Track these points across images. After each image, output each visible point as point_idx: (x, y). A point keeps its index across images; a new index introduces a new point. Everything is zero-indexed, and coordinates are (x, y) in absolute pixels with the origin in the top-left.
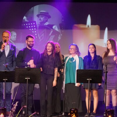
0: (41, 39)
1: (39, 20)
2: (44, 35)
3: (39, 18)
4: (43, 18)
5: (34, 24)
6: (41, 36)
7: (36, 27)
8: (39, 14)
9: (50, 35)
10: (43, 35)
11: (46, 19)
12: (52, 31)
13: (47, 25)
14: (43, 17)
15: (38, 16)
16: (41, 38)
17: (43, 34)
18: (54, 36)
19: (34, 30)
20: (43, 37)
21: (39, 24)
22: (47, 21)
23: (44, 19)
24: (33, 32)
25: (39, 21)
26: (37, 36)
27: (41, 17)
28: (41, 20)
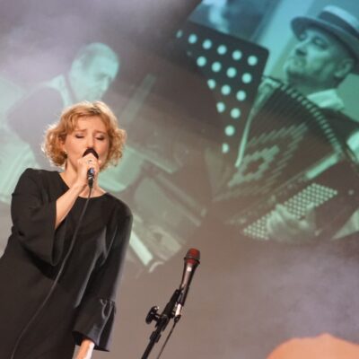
0: (245, 173)
1: (293, 53)
2: (278, 157)
3: (299, 45)
4: (325, 54)
5: (252, 60)
6: (256, 156)
7: (252, 90)
8: (314, 17)
9: (313, 173)
10: (268, 154)
11: (336, 69)
12: (332, 160)
13: (323, 104)
14: (323, 47)
15: (300, 26)
16: (253, 167)
17: (275, 150)
18: (331, 193)
19: (231, 101)
20: (263, 167)
21: (284, 77)
22: (334, 82)
23: (326, 62)
24: (221, 107)
25: (290, 64)
26: (234, 142)
27: (314, 42)
28: (304, 62)
